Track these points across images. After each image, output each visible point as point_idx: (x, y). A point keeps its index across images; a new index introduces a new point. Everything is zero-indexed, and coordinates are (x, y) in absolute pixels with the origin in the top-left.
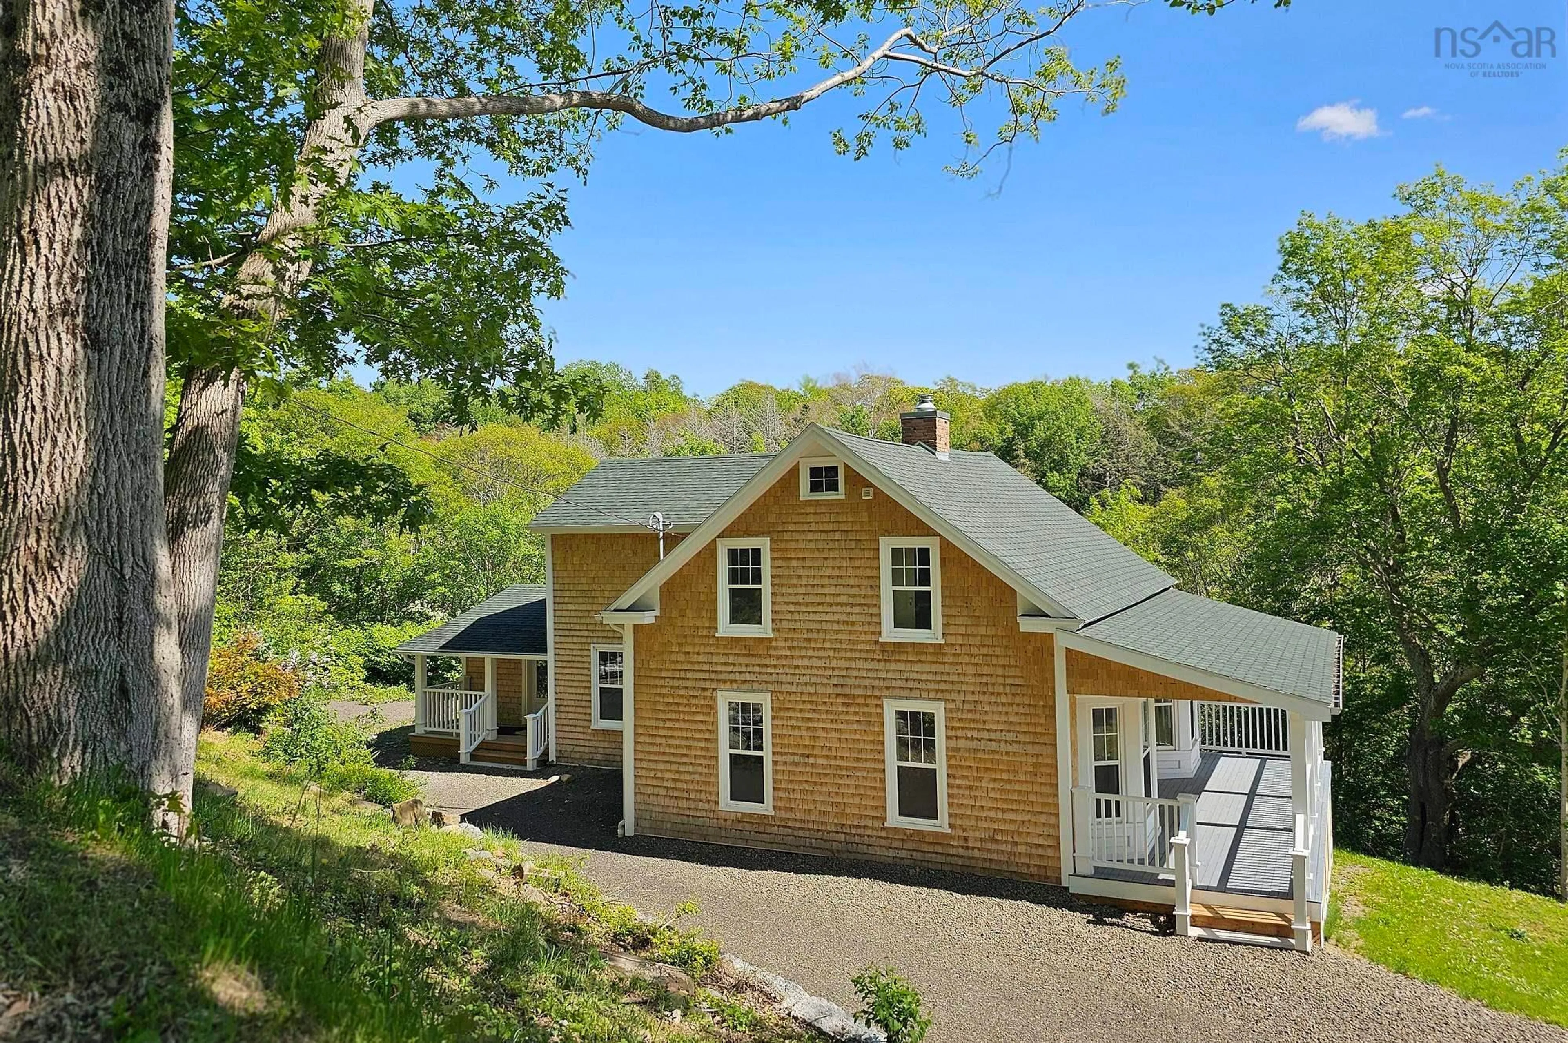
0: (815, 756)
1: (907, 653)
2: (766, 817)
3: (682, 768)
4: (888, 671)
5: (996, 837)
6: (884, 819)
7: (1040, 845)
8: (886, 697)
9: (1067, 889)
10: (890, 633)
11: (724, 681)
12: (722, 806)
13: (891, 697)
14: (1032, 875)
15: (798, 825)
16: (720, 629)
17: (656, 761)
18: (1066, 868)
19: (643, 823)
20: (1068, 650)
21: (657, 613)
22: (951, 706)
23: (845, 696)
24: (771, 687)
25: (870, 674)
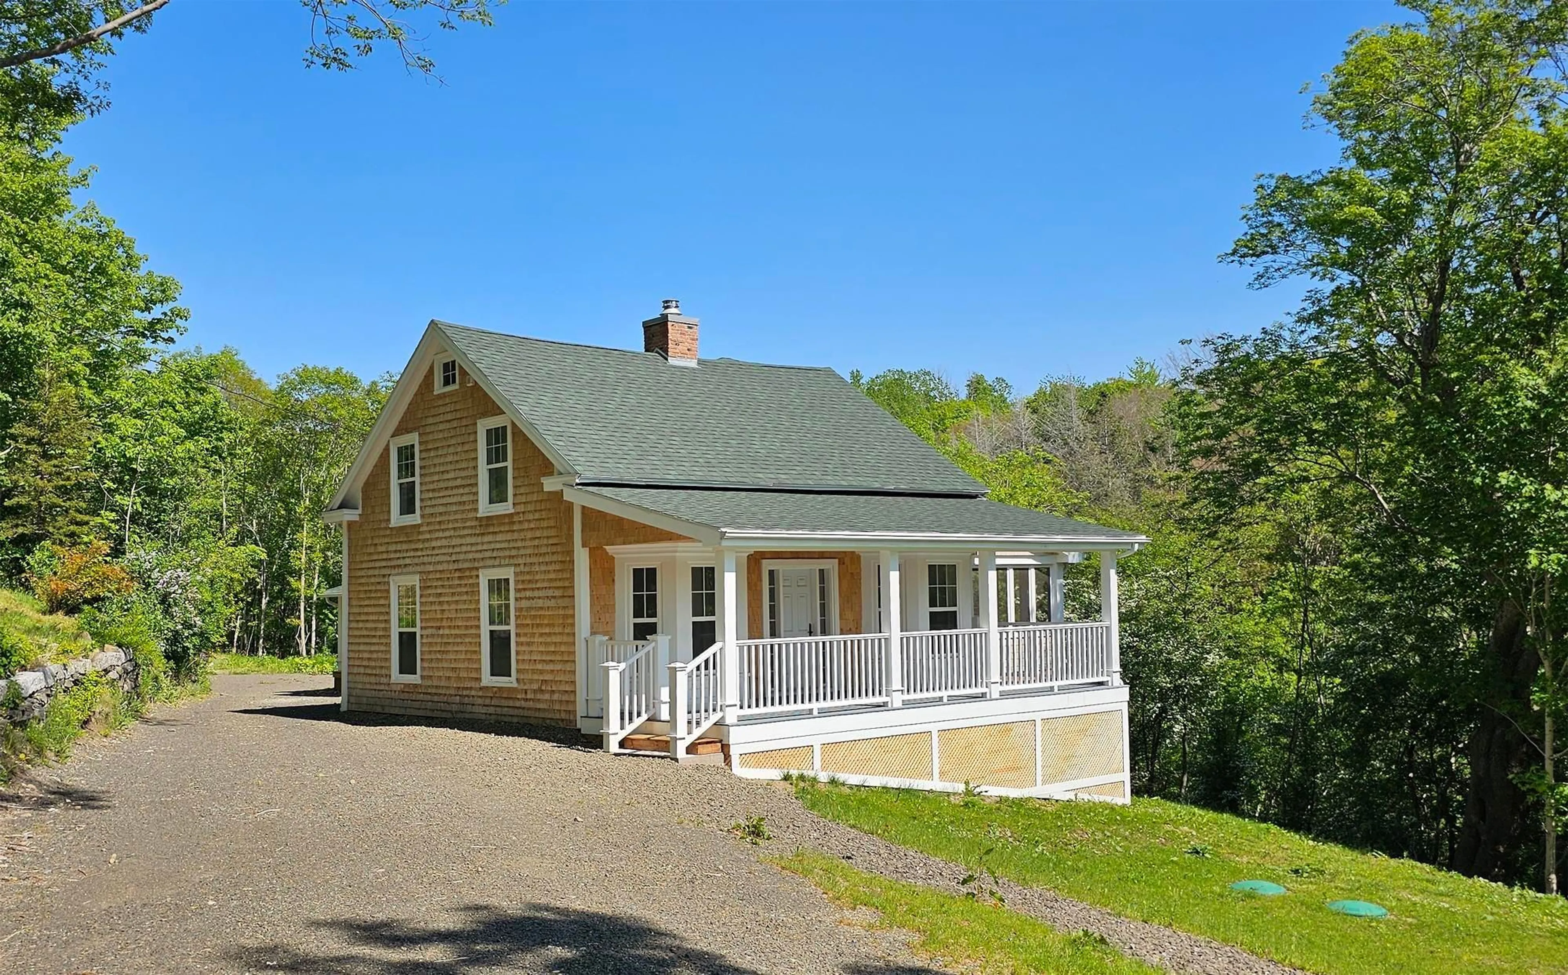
0: (443, 627)
1: (493, 525)
2: (416, 686)
3: (373, 648)
4: (483, 544)
5: (543, 688)
6: (479, 679)
7: (566, 692)
8: (482, 567)
9: (579, 730)
10: (485, 508)
11: (394, 567)
12: (393, 679)
13: (485, 567)
14: (562, 720)
15: (434, 691)
16: (392, 521)
17: (359, 644)
18: (581, 711)
19: (352, 700)
20: (583, 507)
21: (360, 511)
22: (518, 570)
23: (460, 570)
24: (419, 569)
25: (474, 549)
